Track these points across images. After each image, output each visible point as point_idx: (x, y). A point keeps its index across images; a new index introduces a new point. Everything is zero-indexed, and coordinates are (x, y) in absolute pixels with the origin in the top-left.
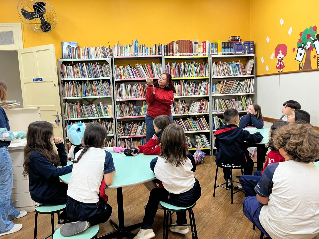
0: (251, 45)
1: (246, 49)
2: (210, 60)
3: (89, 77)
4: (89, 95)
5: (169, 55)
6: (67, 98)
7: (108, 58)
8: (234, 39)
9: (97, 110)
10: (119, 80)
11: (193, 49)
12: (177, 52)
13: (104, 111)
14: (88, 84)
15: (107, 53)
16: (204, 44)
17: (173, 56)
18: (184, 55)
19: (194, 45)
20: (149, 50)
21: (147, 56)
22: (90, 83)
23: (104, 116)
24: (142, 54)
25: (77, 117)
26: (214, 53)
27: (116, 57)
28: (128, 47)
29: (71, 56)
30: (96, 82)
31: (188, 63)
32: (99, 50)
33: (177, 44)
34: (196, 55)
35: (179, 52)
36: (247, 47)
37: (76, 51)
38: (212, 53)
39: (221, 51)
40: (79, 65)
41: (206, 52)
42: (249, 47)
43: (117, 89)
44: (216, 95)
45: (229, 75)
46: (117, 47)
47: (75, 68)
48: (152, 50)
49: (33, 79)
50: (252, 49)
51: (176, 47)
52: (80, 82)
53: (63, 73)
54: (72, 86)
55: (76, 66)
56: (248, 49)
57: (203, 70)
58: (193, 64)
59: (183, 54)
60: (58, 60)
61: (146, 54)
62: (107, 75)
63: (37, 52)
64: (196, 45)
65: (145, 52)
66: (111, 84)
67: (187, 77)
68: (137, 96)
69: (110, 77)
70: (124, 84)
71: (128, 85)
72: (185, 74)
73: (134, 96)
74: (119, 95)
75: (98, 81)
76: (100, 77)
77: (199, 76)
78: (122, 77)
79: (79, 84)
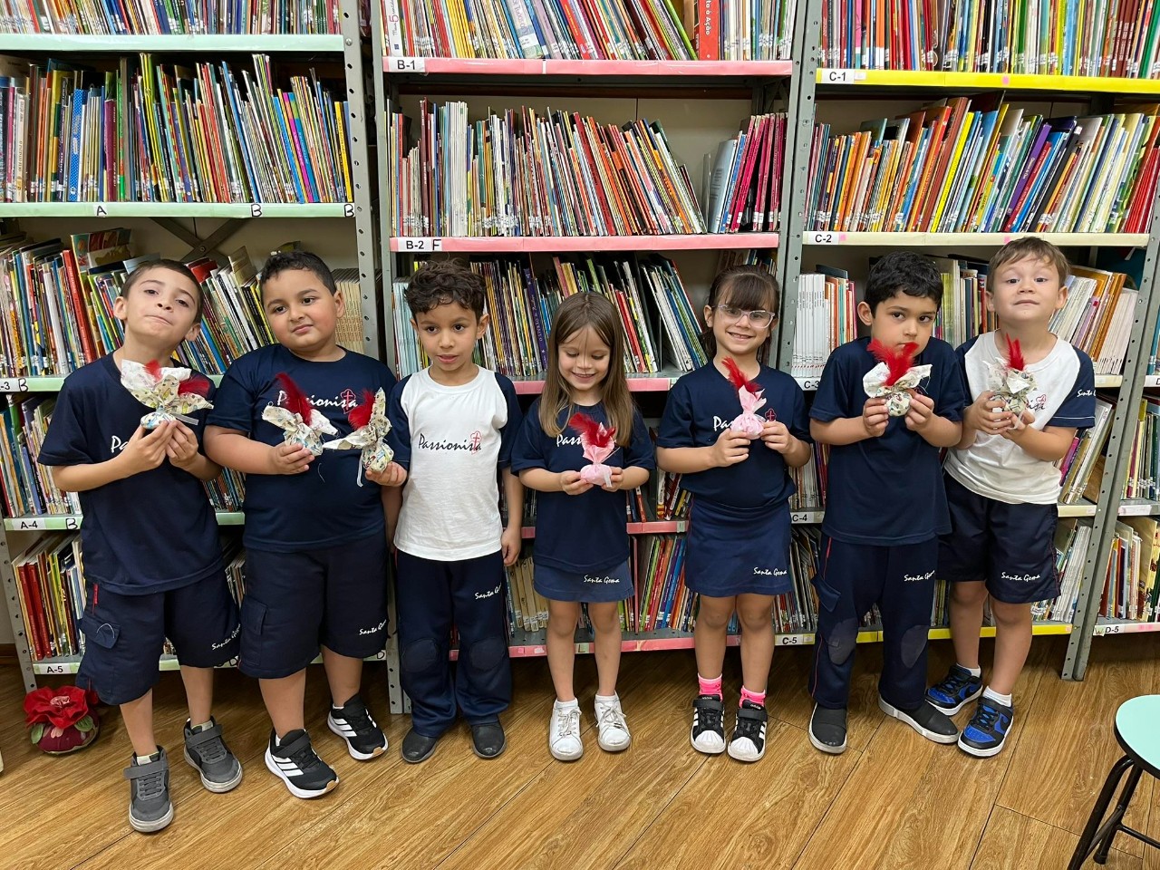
3: (165, 28)
4: (164, 184)
10: (419, 65)
22: (171, 83)
30: (219, 79)
43: (405, 155)
54: (22, 106)
62: (319, 10)
66: (355, 101)
67: (999, 70)
68: (570, 219)
69: (339, 37)
70: (466, 110)
71: (496, 120)
72: (985, 42)
73: (539, 219)
74: (416, 205)
75: (240, 60)
76: (251, 33)
77: (1093, 63)
78: (445, 43)
79: (78, 92)
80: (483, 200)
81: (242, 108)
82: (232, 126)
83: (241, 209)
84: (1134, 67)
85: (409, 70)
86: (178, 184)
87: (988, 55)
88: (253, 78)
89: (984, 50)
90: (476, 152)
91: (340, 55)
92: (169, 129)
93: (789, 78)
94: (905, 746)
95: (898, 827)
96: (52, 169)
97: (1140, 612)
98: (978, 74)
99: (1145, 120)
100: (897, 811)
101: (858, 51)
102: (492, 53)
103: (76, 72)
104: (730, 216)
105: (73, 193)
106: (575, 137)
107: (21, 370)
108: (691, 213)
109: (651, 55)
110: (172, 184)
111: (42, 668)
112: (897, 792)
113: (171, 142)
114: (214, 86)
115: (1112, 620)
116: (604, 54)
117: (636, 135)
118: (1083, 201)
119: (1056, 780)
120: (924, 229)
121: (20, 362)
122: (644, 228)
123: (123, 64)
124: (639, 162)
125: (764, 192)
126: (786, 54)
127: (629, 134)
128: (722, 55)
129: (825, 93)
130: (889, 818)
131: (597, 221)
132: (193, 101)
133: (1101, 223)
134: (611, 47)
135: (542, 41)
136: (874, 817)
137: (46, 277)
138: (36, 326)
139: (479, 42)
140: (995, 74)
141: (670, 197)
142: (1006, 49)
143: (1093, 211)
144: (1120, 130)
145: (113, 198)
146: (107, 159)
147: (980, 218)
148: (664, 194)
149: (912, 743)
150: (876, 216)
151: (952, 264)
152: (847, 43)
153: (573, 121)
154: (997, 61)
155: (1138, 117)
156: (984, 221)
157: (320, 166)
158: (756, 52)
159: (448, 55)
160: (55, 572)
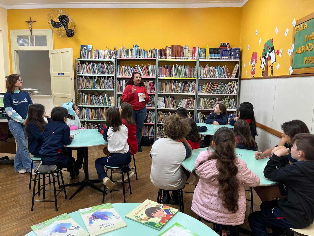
0: (237, 51)
1: (232, 54)
2: (198, 64)
3: (98, 74)
4: (98, 88)
5: (163, 58)
6: (81, 89)
7: (113, 59)
8: (223, 45)
9: (102, 100)
10: (120, 77)
11: (183, 53)
12: (169, 56)
13: (108, 101)
14: (97, 79)
15: (113, 55)
16: (194, 49)
17: (166, 59)
18: (175, 59)
19: (185, 50)
20: (146, 53)
21: (144, 58)
23: (108, 105)
24: (140, 56)
25: (87, 104)
26: (202, 58)
27: (120, 58)
28: (130, 50)
29: (85, 57)
30: (103, 78)
31: (178, 65)
32: (107, 52)
33: (170, 49)
34: (186, 59)
35: (172, 56)
36: (233, 53)
37: (90, 53)
38: (201, 58)
39: (209, 56)
40: (91, 64)
41: (195, 56)
42: (235, 53)
43: (119, 85)
44: (201, 94)
45: (215, 77)
46: (120, 50)
47: (88, 66)
48: (148, 53)
49: (58, 74)
50: (238, 54)
51: (169, 52)
52: (91, 77)
53: (79, 70)
54: (85, 80)
55: (89, 65)
56: (234, 55)
57: (191, 72)
58: (183, 67)
59: (175, 57)
60: (76, 60)
61: (144, 57)
62: (111, 72)
63: (61, 53)
64: (187, 50)
65: (143, 55)
66: (115, 80)
69: (114, 75)
70: (125, 81)
74: (120, 90)
75: (105, 77)
76: (106, 74)
77: (187, 77)
81: (105, 81)
89: (175, 75)
93: (155, 78)
96: (87, 86)
98: (175, 78)
105: (89, 88)
107: (82, 105)
113: (98, 84)
118: (188, 90)
123: (94, 77)
128: (149, 76)
129: (159, 79)
132: (100, 80)
133: (190, 92)
137: (85, 96)
139: (126, 75)
145: (93, 89)
147: (178, 92)
152: (161, 75)
155: (193, 82)
159: (123, 76)
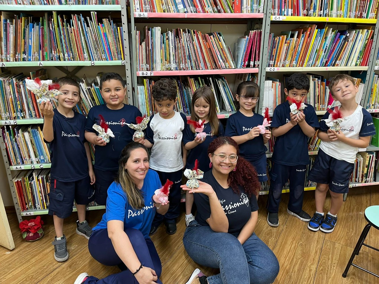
10: (146, 15)
22: (63, 21)
30: (79, 20)
43: (141, 44)
66: (125, 27)
67: (325, 16)
68: (193, 64)
69: (119, 6)
70: (160, 29)
71: (170, 33)
72: (321, 7)
73: (184, 64)
74: (145, 61)
75: (86, 14)
76: (90, 4)
77: (353, 14)
78: (154, 7)
79: (30, 24)
80: (166, 59)
81: (88, 29)
82: (84, 35)
83: (87, 63)
84: (365, 15)
85: (142, 16)
86: (66, 55)
87: (322, 11)
88: (91, 19)
89: (321, 10)
90: (163, 43)
91: (119, 12)
92: (62, 37)
93: (262, 19)
94: (296, 223)
95: (297, 247)
96: (23, 50)
97: (362, 180)
98: (319, 17)
99: (368, 31)
100: (296, 243)
101: (283, 10)
102: (169, 11)
103: (29, 17)
104: (243, 63)
105: (30, 58)
106: (195, 38)
107: (14, 117)
108: (231, 62)
109: (219, 11)
110: (64, 55)
111: (24, 214)
112: (296, 237)
113: (63, 41)
114: (78, 22)
115: (354, 183)
116: (204, 11)
117: (214, 37)
118: (349, 56)
119: (341, 231)
120: (302, 66)
121: (14, 115)
122: (217, 67)
123: (46, 15)
124: (215, 46)
125: (254, 55)
126: (261, 11)
127: (212, 36)
128: (241, 11)
129: (273, 23)
130: (294, 245)
131: (202, 65)
132: (70, 27)
133: (354, 63)
134: (207, 9)
135: (185, 7)
136: (290, 245)
137: (21, 86)
138: (18, 103)
139: (165, 7)
140: (324, 17)
141: (225, 57)
142: (328, 9)
143: (352, 59)
144: (360, 35)
145: (43, 60)
146: (41, 47)
147: (318, 62)
148: (223, 57)
149: (298, 222)
150: (288, 62)
151: (310, 77)
152: (280, 7)
153: (194, 33)
154: (325, 13)
155: (366, 30)
156: (320, 63)
157: (113, 48)
158: (252, 10)
159: (155, 12)
160: (27, 183)
